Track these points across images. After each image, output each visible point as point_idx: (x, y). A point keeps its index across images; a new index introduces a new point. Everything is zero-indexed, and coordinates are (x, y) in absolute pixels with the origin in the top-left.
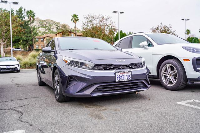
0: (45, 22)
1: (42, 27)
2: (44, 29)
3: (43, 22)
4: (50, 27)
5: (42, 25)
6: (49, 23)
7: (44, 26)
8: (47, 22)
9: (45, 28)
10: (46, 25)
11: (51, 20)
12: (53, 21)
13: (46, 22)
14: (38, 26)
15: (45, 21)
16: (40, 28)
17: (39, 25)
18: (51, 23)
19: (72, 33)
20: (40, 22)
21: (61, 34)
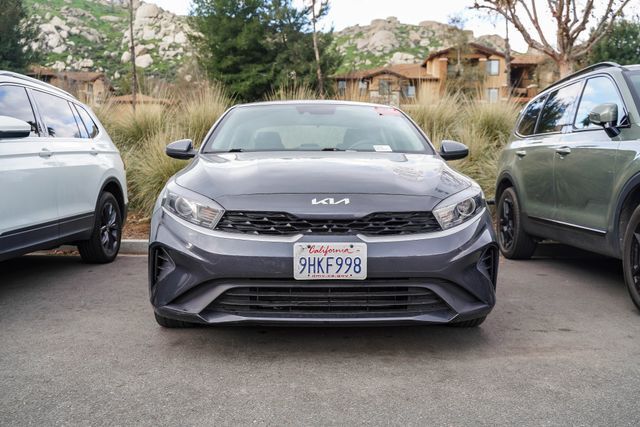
0: (417, 31)
1: (402, 49)
2: (411, 56)
3: (408, 33)
5: (404, 44)
6: (431, 34)
7: (413, 46)
8: (423, 33)
9: (413, 52)
10: (417, 43)
11: (439, 24)
12: (444, 26)
13: (421, 30)
14: (390, 47)
15: (415, 29)
16: (397, 55)
17: (395, 41)
18: (436, 34)
19: (492, 57)
20: (397, 31)
21: (441, 59)
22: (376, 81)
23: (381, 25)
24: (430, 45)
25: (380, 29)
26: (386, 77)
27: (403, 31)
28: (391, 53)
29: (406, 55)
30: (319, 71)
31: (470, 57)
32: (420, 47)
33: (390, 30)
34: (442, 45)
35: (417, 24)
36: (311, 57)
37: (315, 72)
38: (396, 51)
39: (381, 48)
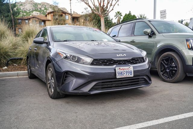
0: (40, 5)
1: (36, 10)
2: (39, 13)
3: (37, 5)
4: (45, 11)
5: (36, 9)
6: (45, 6)
7: (39, 9)
8: (42, 6)
9: (39, 11)
10: (40, 9)
11: (47, 3)
12: (49, 4)
13: (42, 5)
15: (40, 4)
17: (33, 8)
19: (66, 14)
20: (34, 5)
21: (51, 14)
22: (31, 20)
23: (28, 2)
24: (45, 10)
25: (28, 4)
26: (35, 19)
27: (36, 5)
28: (32, 11)
29: (37, 12)
30: (12, 16)
31: (60, 14)
32: (42, 10)
33: (31, 4)
34: (48, 10)
35: (40, 3)
36: (9, 11)
37: (11, 16)
38: (34, 11)
39: (29, 10)
